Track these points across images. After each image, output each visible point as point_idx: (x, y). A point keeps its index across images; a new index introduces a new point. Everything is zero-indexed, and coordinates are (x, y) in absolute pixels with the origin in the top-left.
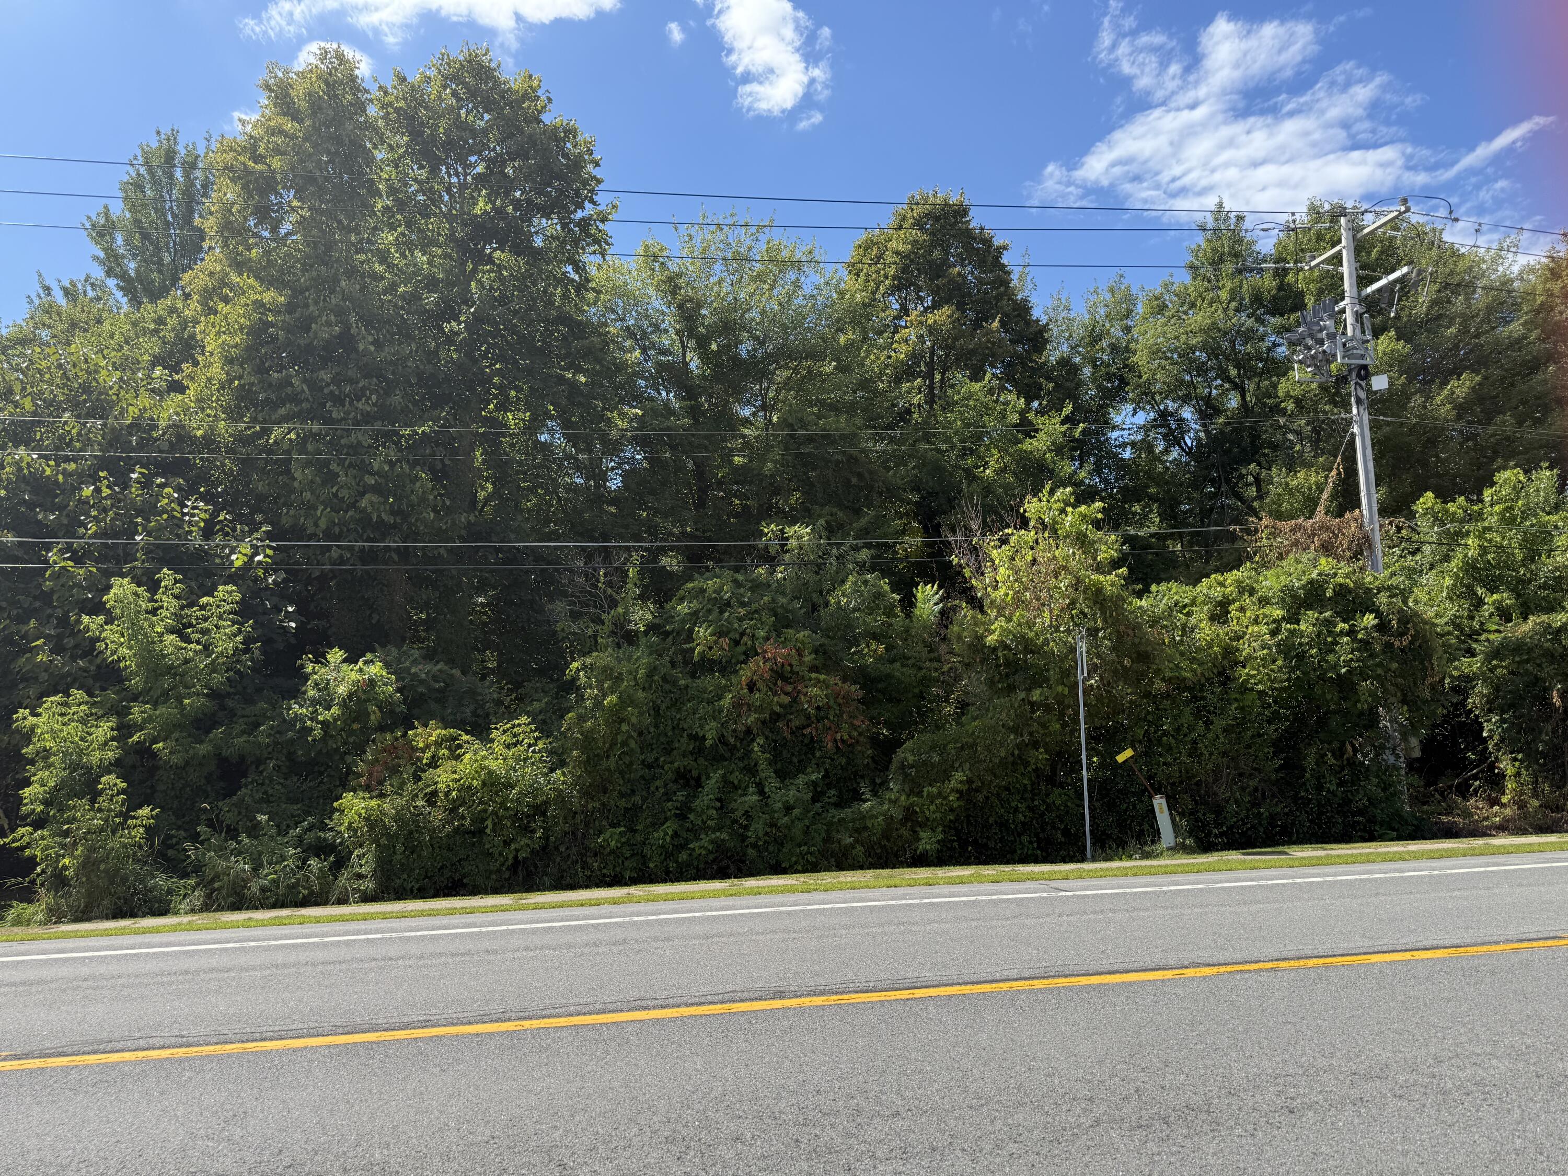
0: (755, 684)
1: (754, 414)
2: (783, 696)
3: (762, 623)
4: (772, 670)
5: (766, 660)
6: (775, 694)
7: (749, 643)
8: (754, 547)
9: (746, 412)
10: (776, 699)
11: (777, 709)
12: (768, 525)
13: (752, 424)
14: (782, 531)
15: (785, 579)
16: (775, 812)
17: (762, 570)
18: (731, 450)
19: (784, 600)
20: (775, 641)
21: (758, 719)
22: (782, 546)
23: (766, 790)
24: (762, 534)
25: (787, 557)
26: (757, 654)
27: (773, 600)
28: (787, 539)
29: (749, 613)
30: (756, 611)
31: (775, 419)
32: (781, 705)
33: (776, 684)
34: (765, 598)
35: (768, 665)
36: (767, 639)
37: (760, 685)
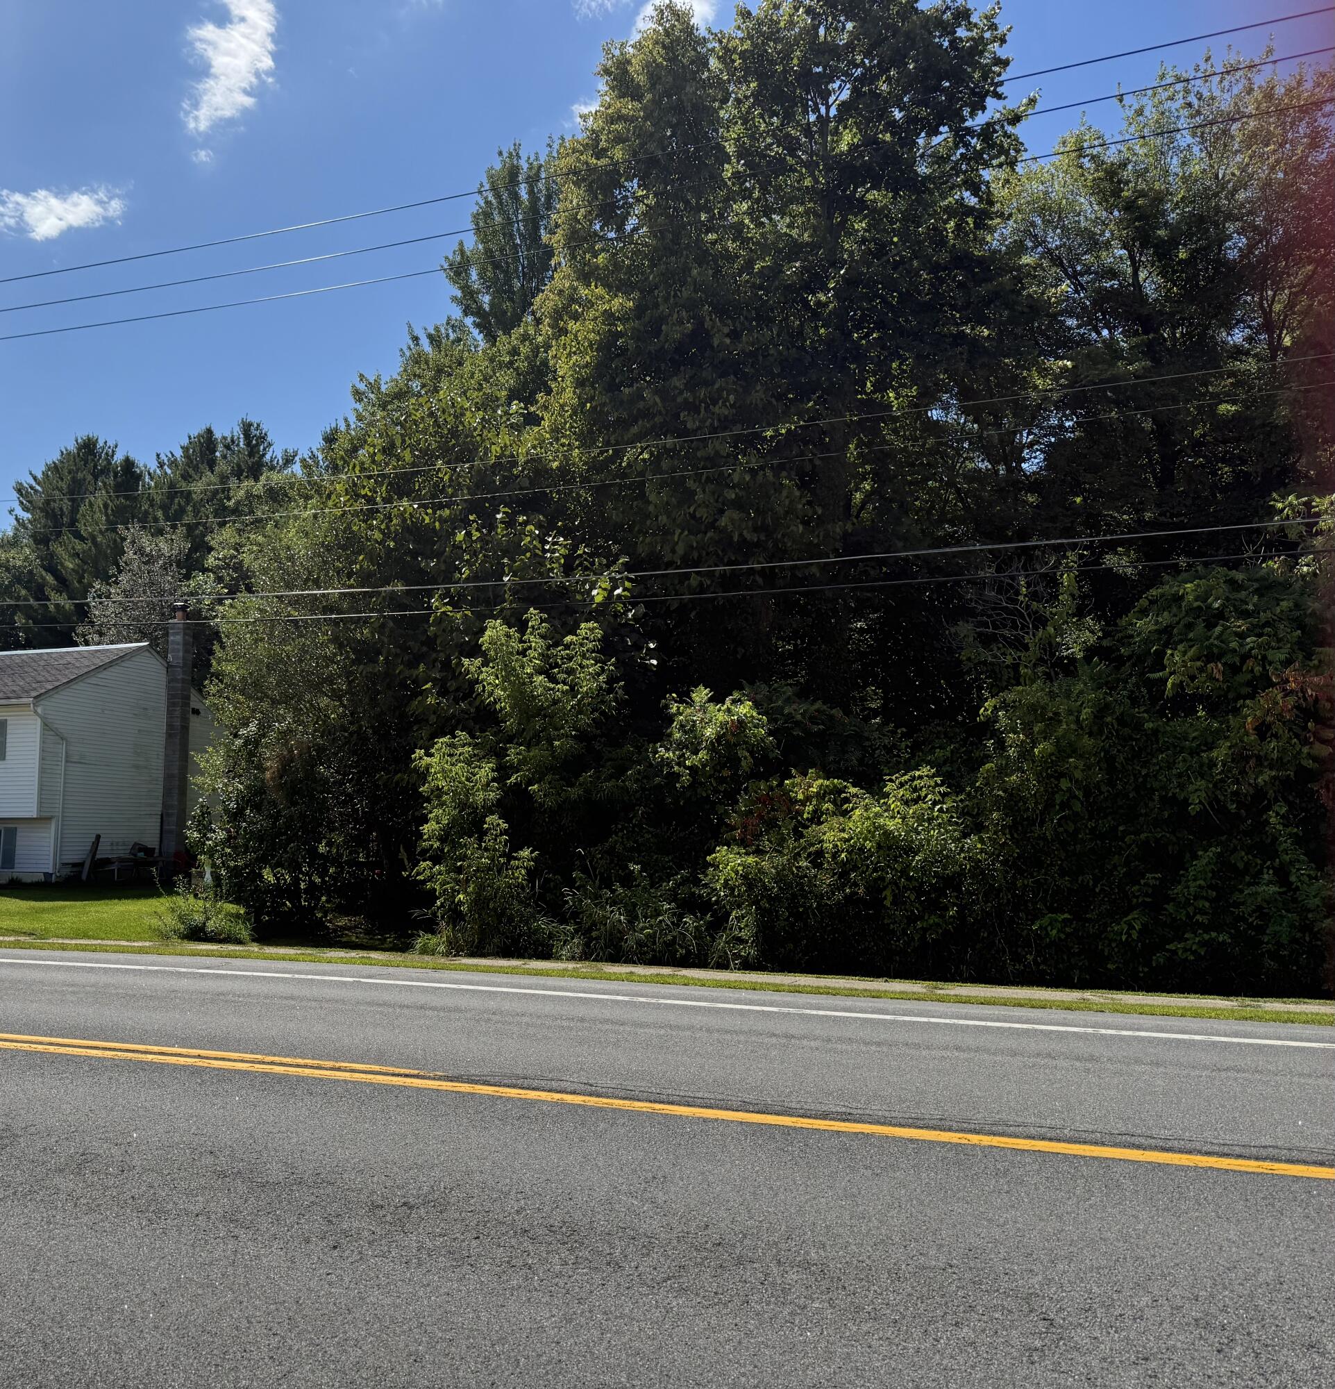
0: (1269, 727)
1: (1249, 339)
2: (1317, 745)
3: (1279, 640)
4: (1298, 707)
5: (1287, 694)
6: (1305, 742)
7: (1258, 669)
8: (1258, 531)
9: (1238, 337)
10: (1305, 750)
11: (1309, 764)
12: (1284, 497)
13: (1247, 353)
14: (1308, 505)
15: (1315, 574)
16: (1309, 911)
17: (1274, 564)
18: (1213, 396)
19: (1317, 605)
20: (1304, 666)
21: (1275, 778)
22: (1310, 526)
23: (1293, 879)
24: (1272, 511)
25: (1318, 541)
26: (1273, 685)
27: (1297, 606)
28: (1318, 515)
29: (1254, 626)
30: (1267, 624)
31: (1287, 341)
32: (1315, 759)
33: (1305, 728)
34: (1284, 604)
35: (1291, 700)
36: (1288, 663)
37: (1278, 728)
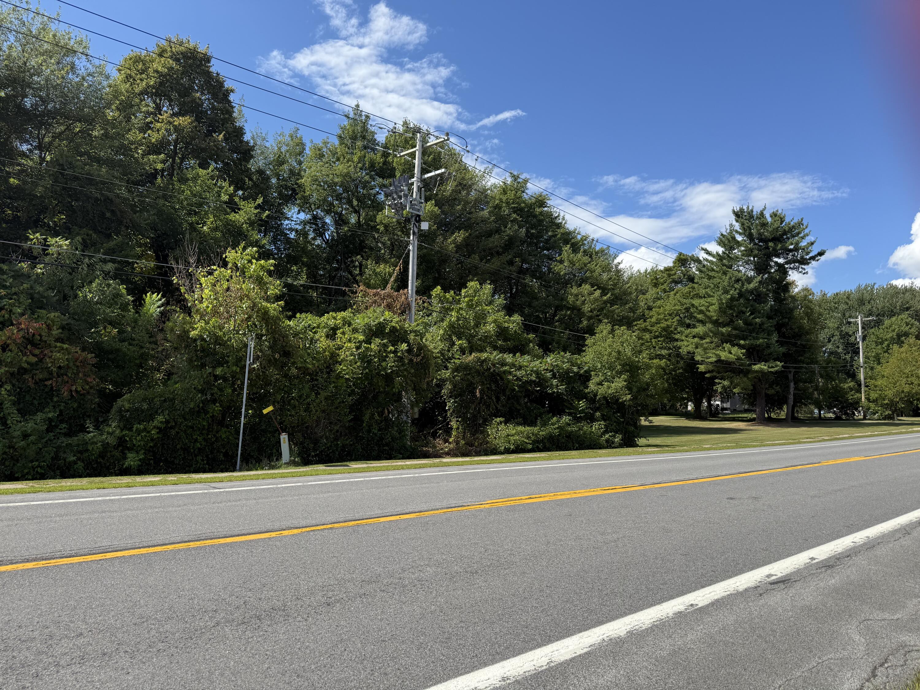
0: (8, 346)
1: (31, 151)
2: (31, 357)
3: (20, 303)
4: (24, 337)
5: (19, 330)
6: (25, 354)
7: (7, 316)
8: (19, 247)
9: (25, 147)
10: (25, 358)
11: (25, 365)
12: (34, 233)
13: (28, 157)
14: (45, 240)
15: (43, 274)
16: (14, 438)
17: (24, 265)
18: (8, 173)
19: (41, 289)
20: (29, 317)
21: (7, 371)
22: (44, 250)
23: (9, 422)
24: (28, 239)
25: (47, 259)
26: (12, 325)
27: (32, 288)
28: (49, 246)
29: (8, 294)
30: (15, 294)
31: (48, 158)
32: (28, 363)
33: (26, 348)
34: (25, 285)
35: (21, 334)
36: (23, 314)
37: (13, 347)
